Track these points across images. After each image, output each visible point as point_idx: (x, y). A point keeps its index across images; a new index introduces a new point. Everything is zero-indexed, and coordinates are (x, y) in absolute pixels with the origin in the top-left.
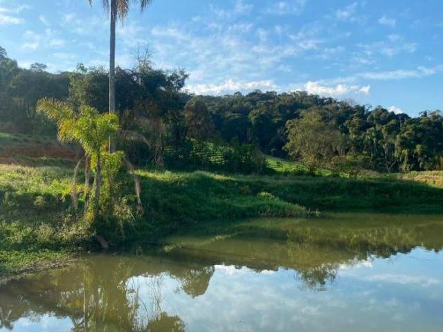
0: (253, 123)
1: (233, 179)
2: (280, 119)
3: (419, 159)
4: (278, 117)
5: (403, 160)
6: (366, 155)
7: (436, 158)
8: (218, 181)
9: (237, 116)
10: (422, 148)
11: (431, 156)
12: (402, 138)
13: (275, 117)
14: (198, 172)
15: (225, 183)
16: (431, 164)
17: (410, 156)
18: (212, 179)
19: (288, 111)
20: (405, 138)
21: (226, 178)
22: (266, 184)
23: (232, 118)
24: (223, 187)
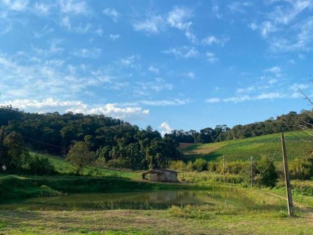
0: (63, 136)
1: (30, 179)
2: (82, 134)
3: (157, 162)
4: (81, 132)
5: (150, 162)
6: (128, 159)
7: (166, 161)
8: (21, 180)
9: (52, 131)
10: (160, 155)
11: (164, 160)
12: (150, 149)
13: (79, 132)
14: (10, 176)
15: (24, 181)
16: (164, 164)
17: (153, 160)
18: (18, 179)
19: (88, 129)
20: (152, 150)
21: (26, 178)
22: (47, 181)
23: (49, 132)
24: (23, 183)
